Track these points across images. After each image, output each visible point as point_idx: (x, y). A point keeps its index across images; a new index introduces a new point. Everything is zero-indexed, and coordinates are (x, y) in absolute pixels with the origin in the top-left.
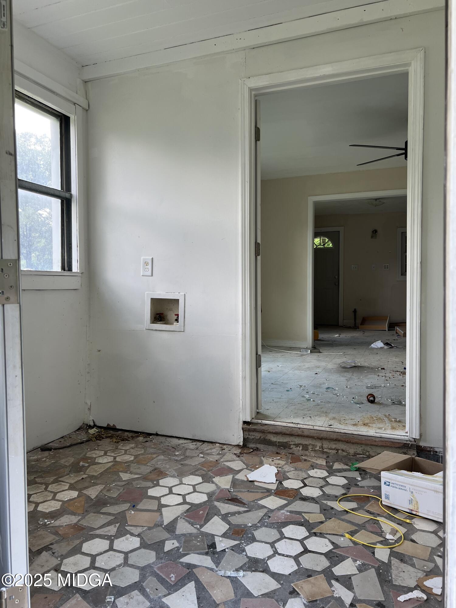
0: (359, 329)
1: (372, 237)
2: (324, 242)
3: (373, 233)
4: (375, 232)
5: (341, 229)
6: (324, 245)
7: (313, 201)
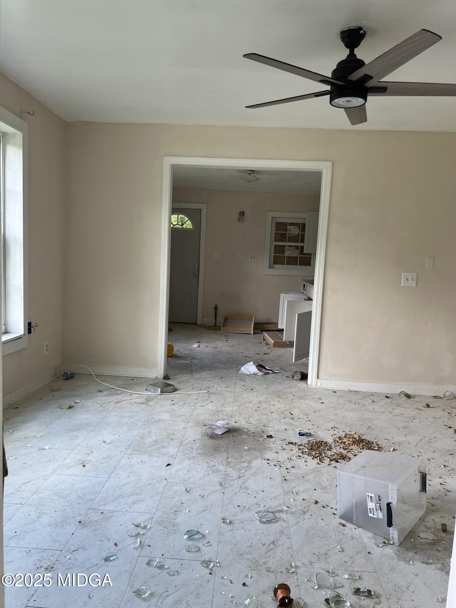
0: (221, 332)
1: (239, 220)
2: (182, 221)
3: (240, 215)
4: (242, 214)
5: (203, 207)
6: (182, 225)
7: (171, 163)
